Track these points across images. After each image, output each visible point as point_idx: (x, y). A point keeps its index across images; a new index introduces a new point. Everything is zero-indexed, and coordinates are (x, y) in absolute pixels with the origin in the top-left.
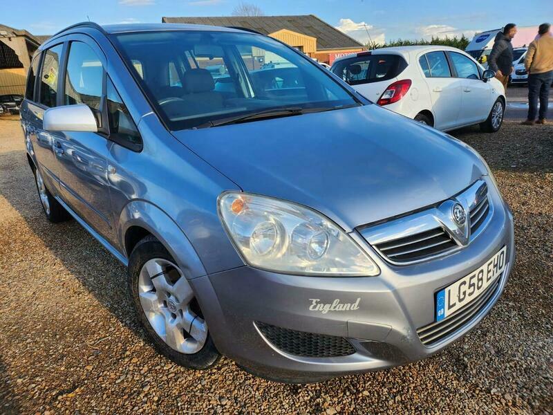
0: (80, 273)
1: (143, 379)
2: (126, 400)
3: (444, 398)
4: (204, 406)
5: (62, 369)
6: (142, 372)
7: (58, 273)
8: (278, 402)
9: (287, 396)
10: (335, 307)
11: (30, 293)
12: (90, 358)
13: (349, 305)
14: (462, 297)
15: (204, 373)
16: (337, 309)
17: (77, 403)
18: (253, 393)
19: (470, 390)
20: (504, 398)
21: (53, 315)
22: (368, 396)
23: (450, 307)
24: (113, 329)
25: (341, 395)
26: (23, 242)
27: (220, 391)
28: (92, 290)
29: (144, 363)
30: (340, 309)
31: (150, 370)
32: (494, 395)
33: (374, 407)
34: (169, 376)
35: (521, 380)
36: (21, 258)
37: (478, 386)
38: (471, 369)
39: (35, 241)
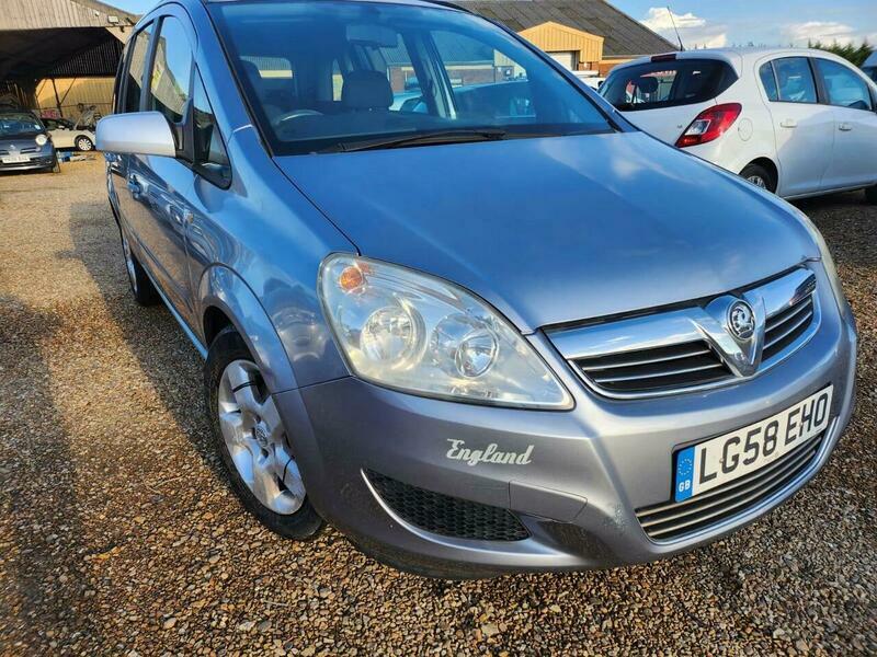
0: (161, 380)
1: (213, 545)
2: (180, 573)
3: (687, 634)
4: (294, 595)
5: (102, 517)
6: (215, 534)
7: (130, 378)
8: (409, 604)
9: (425, 596)
10: (490, 457)
11: (83, 403)
12: (144, 506)
13: (514, 455)
14: (730, 463)
15: (306, 546)
16: (492, 460)
17: (109, 569)
18: (373, 586)
19: (737, 625)
20: (794, 646)
21: (107, 437)
22: (557, 614)
23: (703, 479)
24: (188, 466)
25: (514, 606)
26: (94, 330)
27: (324, 577)
28: (173, 407)
29: (221, 522)
30: (498, 461)
31: (226, 534)
32: (779, 639)
33: (563, 631)
34: (253, 545)
35: (834, 620)
36: (84, 352)
37: (752, 622)
38: (748, 593)
39: (110, 329)
